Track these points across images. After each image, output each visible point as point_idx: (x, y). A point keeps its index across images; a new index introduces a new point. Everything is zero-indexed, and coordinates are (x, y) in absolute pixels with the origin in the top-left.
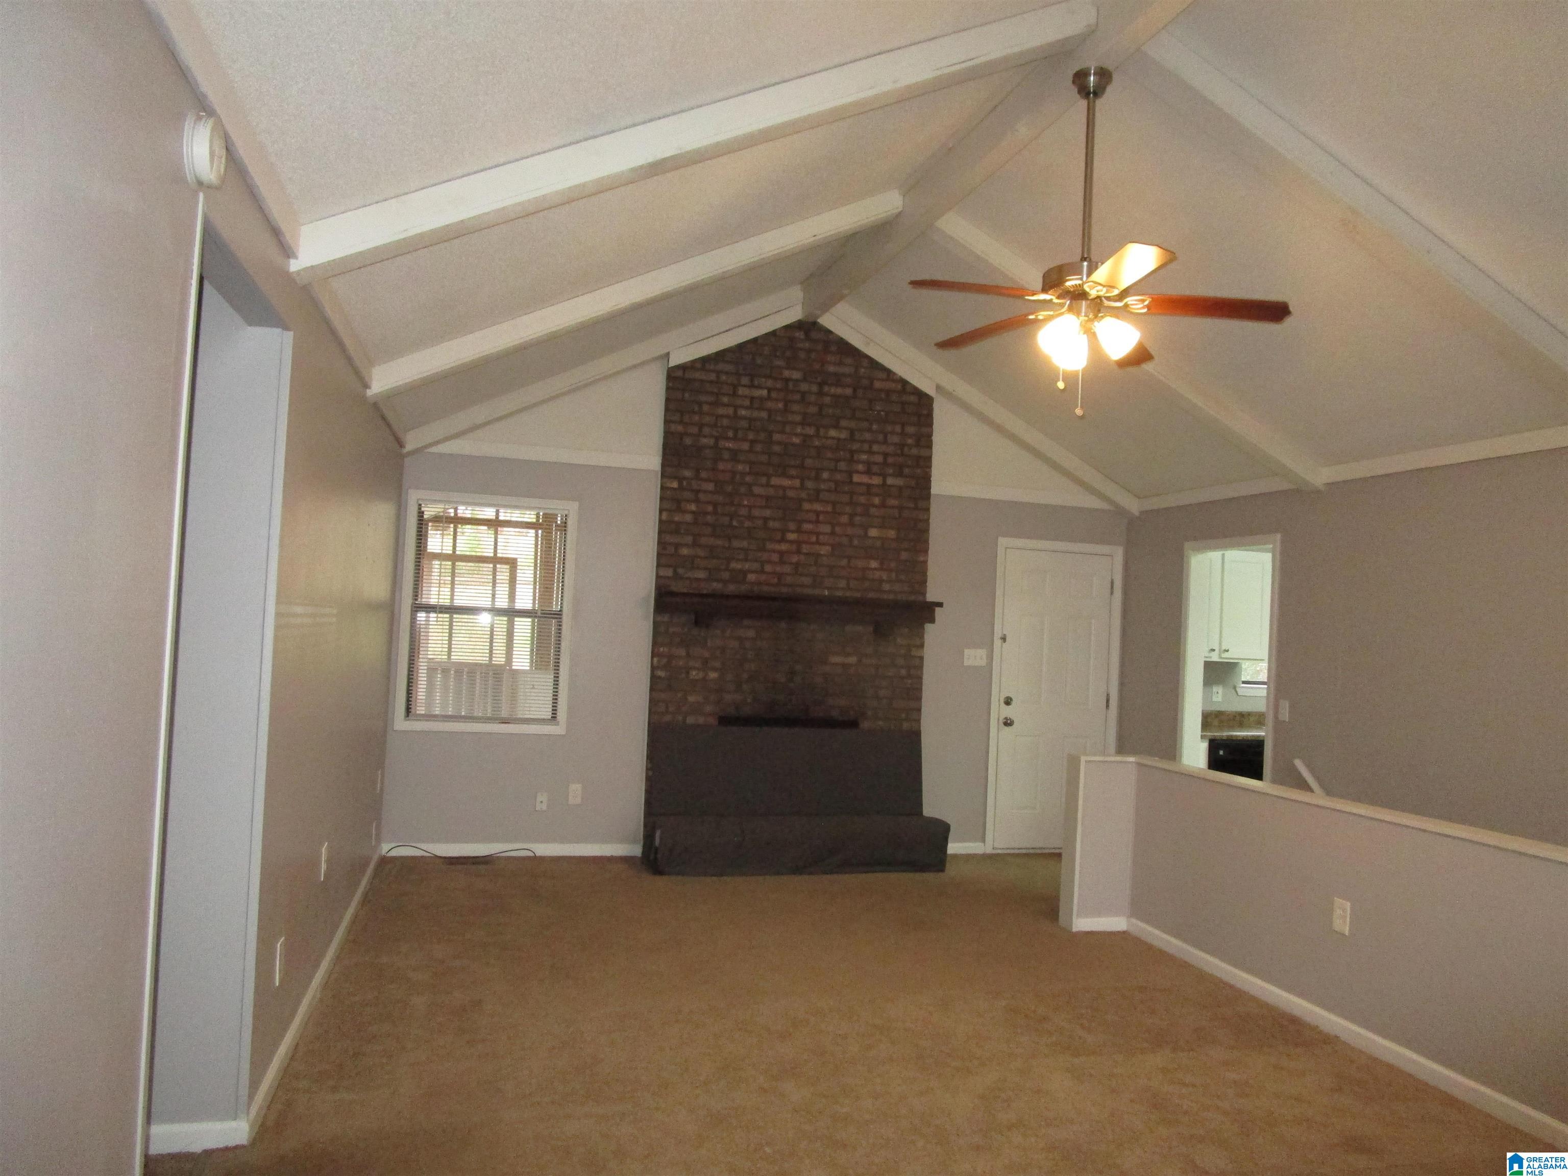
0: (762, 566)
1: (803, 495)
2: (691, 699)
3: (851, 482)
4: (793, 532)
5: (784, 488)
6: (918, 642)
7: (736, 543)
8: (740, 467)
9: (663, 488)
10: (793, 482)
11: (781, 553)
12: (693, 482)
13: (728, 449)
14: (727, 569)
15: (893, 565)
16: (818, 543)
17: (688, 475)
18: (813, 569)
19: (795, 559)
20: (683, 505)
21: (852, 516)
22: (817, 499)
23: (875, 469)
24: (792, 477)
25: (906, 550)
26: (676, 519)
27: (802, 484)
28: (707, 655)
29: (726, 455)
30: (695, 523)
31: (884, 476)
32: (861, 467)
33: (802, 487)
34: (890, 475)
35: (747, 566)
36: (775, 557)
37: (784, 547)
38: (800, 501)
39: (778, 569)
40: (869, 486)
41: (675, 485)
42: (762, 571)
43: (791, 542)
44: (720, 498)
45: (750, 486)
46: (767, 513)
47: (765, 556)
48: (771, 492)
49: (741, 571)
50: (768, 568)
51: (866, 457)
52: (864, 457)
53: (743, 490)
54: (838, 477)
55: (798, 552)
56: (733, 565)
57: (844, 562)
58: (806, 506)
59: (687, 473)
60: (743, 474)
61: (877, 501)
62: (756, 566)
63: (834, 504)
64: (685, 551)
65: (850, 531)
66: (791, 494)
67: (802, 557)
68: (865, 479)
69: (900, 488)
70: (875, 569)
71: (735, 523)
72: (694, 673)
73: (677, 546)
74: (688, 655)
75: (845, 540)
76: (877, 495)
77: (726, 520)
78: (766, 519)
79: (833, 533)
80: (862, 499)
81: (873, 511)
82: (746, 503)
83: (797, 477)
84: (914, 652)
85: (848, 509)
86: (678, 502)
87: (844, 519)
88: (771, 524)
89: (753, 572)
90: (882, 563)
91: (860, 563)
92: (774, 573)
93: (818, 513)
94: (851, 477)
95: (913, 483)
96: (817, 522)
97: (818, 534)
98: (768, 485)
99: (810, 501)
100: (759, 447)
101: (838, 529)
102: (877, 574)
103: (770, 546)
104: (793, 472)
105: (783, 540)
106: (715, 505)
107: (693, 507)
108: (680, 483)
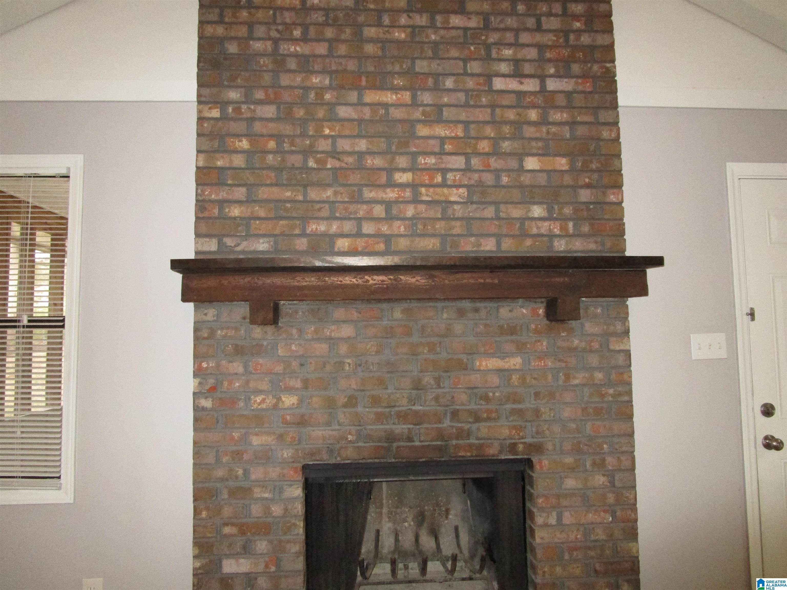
0: (360, 227)
1: (417, 114)
2: (256, 441)
3: (491, 90)
4: (404, 170)
5: (385, 106)
6: (619, 327)
7: (313, 194)
8: (315, 80)
9: (201, 120)
10: (399, 96)
11: (388, 204)
12: (244, 107)
13: (296, 55)
14: (303, 234)
15: (568, 211)
16: (444, 185)
17: (235, 97)
18: (440, 226)
19: (410, 211)
20: (230, 141)
21: (495, 142)
22: (439, 120)
23: (528, 69)
24: (395, 89)
25: (588, 186)
26: (219, 163)
27: (414, 97)
28: (279, 369)
29: (292, 64)
30: (250, 168)
31: (542, 78)
32: (504, 68)
33: (414, 104)
34: (551, 76)
35: (334, 228)
36: (379, 211)
37: (391, 194)
38: (412, 123)
39: (385, 229)
40: (520, 94)
41: (216, 113)
42: (359, 234)
43: (402, 186)
44: (287, 129)
45: (332, 106)
46: (362, 145)
47: (362, 211)
48: (367, 113)
49: (325, 235)
50: (368, 228)
51: (511, 52)
52: (508, 52)
53: (321, 114)
54: (470, 83)
55: (416, 201)
56: (313, 227)
57: (490, 212)
58: (423, 131)
59: (233, 95)
60: (320, 91)
61: (533, 115)
62: (348, 226)
63: (466, 124)
64: (236, 211)
65: (494, 163)
66: (397, 114)
67: (422, 208)
68: (513, 85)
69: (568, 94)
70: (540, 219)
71: (311, 164)
72: (259, 399)
73: (222, 203)
74: (247, 372)
75: (488, 178)
76: (534, 106)
77: (297, 160)
78: (361, 155)
79: (468, 169)
80: (511, 115)
81: (529, 131)
82: (327, 131)
83: (404, 88)
84: (615, 345)
85: (489, 131)
86: (222, 137)
87: (484, 146)
88: (369, 161)
89: (342, 236)
90: (550, 210)
91: (516, 213)
92: (378, 235)
93: (442, 140)
94: (490, 84)
95: (588, 87)
96: (442, 153)
97: (444, 171)
98: (361, 103)
99: (426, 122)
100: (343, 49)
101: (475, 162)
102: (545, 227)
103: (369, 194)
104: (398, 82)
105: (391, 184)
106: (278, 138)
107: (245, 144)
108: (223, 110)
